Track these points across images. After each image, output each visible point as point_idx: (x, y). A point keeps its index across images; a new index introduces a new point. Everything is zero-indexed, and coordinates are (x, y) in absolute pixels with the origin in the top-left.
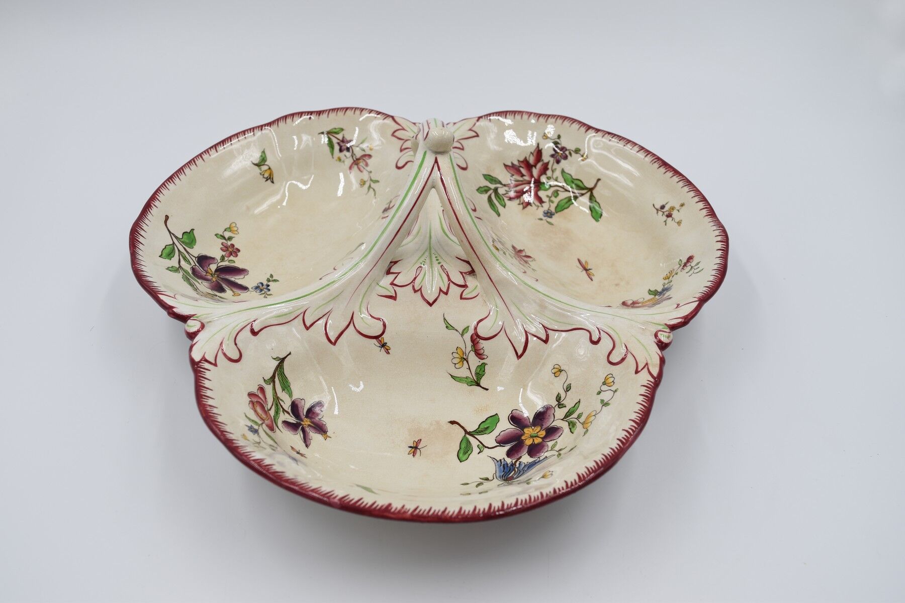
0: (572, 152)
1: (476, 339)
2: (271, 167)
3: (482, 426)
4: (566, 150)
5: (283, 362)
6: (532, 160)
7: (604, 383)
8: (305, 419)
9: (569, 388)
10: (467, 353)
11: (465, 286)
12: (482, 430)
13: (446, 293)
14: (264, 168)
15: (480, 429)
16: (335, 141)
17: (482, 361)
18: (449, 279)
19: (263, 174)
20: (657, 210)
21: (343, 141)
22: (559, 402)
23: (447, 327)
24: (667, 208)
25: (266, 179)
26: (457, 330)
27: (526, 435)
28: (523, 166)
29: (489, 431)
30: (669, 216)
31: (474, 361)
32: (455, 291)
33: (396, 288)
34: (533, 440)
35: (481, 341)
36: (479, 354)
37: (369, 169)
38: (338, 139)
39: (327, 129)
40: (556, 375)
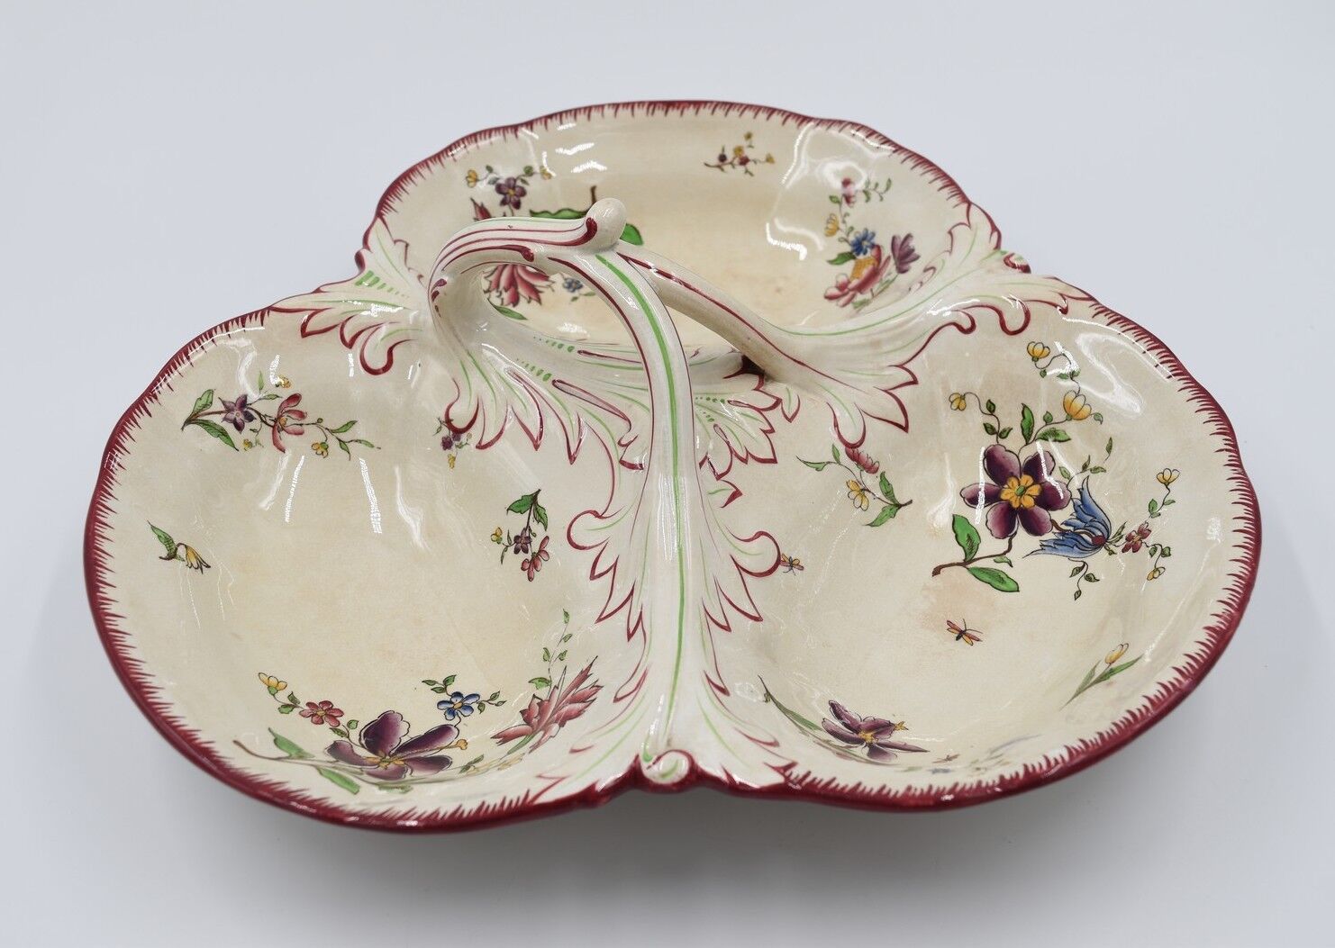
0: (523, 178)
1: (853, 450)
3: (964, 540)
4: (515, 180)
5: (772, 696)
7: (1035, 359)
8: (860, 735)
9: (992, 407)
10: (859, 478)
11: (778, 402)
12: (970, 545)
13: (772, 431)
15: (967, 548)
16: (216, 420)
17: (879, 474)
18: (759, 410)
20: (719, 167)
21: (229, 410)
22: (997, 433)
23: (817, 469)
24: (730, 155)
26: (829, 463)
27: (1013, 500)
29: (976, 540)
30: (744, 161)
31: (871, 481)
32: (775, 417)
33: (724, 478)
34: (1029, 495)
35: (860, 449)
36: (871, 468)
37: (311, 418)
38: (220, 413)
39: (187, 413)
40: (962, 407)
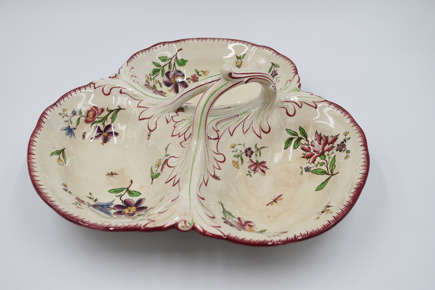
0: (345, 150)
1: (166, 162)
2: (242, 62)
3: (133, 193)
4: (345, 147)
5: (120, 110)
6: (330, 140)
8: (107, 133)
9: (154, 208)
10: (161, 164)
11: (186, 140)
12: (131, 193)
13: (179, 137)
14: (239, 61)
15: (131, 192)
16: (273, 70)
17: (161, 172)
18: (185, 133)
19: (237, 62)
20: (326, 206)
21: (275, 72)
22: (148, 210)
23: (166, 149)
24: (328, 208)
25: (236, 66)
26: (166, 153)
27: (131, 208)
28: (324, 139)
29: (131, 195)
30: (323, 212)
31: (159, 170)
32: (182, 138)
33: (172, 120)
35: (166, 164)
36: (162, 169)
39: (274, 63)
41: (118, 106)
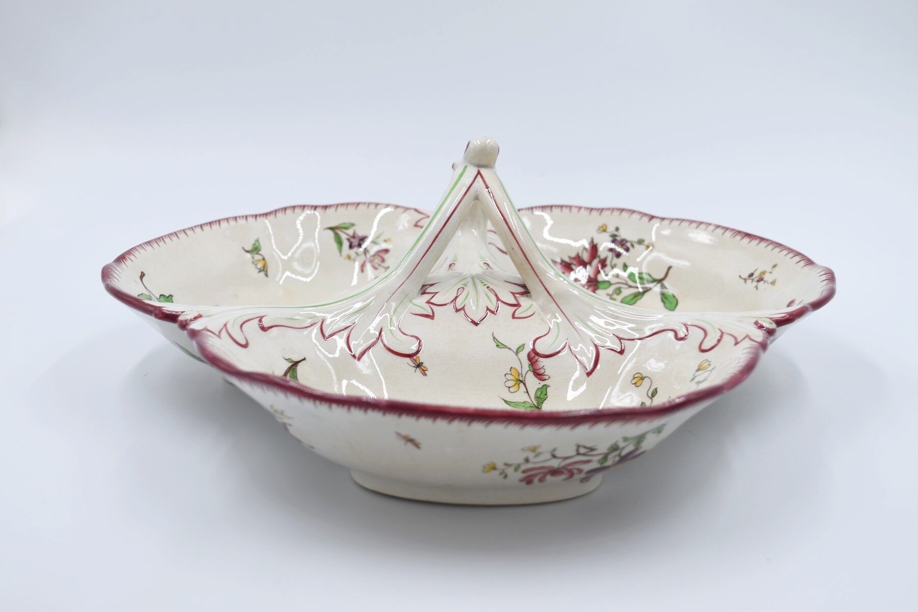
0: (634, 243)
1: (534, 357)
2: (266, 258)
4: (627, 241)
5: (297, 366)
6: (586, 257)
7: (698, 370)
9: (655, 394)
10: (524, 373)
11: (518, 305)
13: (495, 313)
14: (257, 257)
16: (344, 237)
17: (543, 383)
18: (498, 299)
19: (255, 263)
20: (745, 280)
21: (354, 237)
23: (497, 346)
24: (756, 274)
25: (259, 270)
26: (510, 349)
28: (574, 263)
30: (760, 280)
31: (533, 383)
32: (505, 310)
33: (434, 307)
35: (541, 359)
36: (539, 375)
37: (385, 265)
38: (348, 235)
39: (333, 225)
40: (637, 385)
41: (287, 360)
